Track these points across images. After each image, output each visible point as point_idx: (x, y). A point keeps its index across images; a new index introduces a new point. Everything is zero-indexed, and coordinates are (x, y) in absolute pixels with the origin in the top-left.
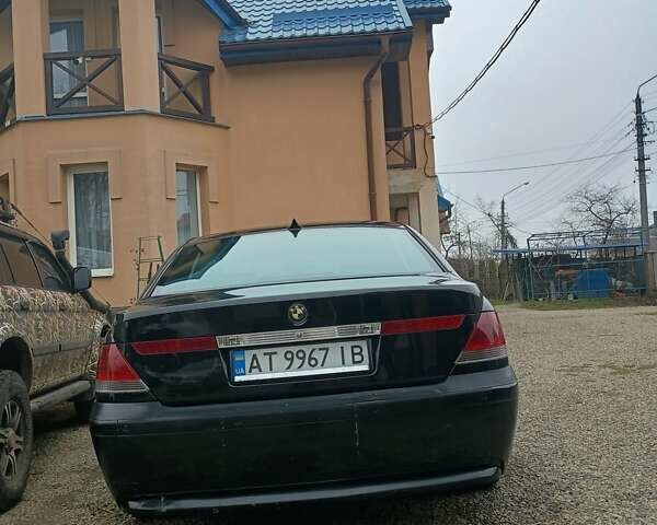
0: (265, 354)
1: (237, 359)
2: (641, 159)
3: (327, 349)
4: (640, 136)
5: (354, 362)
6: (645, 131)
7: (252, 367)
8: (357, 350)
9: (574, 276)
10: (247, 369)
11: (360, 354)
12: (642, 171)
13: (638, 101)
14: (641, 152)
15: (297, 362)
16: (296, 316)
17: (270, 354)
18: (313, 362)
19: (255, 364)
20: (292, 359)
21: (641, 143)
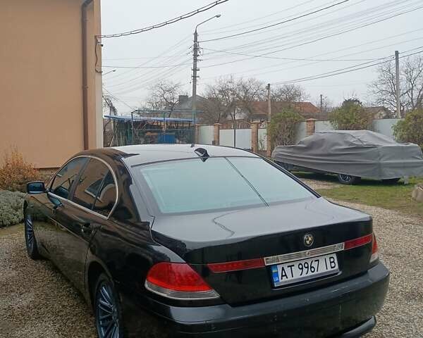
0: (288, 267)
1: (274, 271)
2: (195, 70)
3: (318, 260)
4: (196, 56)
5: (332, 268)
6: (198, 53)
7: (282, 276)
8: (332, 260)
9: (156, 137)
10: (280, 278)
11: (333, 262)
12: (195, 77)
13: (196, 34)
14: (195, 65)
15: (305, 270)
16: (308, 242)
17: (291, 266)
18: (313, 270)
19: (284, 274)
20: (302, 269)
21: (195, 60)
